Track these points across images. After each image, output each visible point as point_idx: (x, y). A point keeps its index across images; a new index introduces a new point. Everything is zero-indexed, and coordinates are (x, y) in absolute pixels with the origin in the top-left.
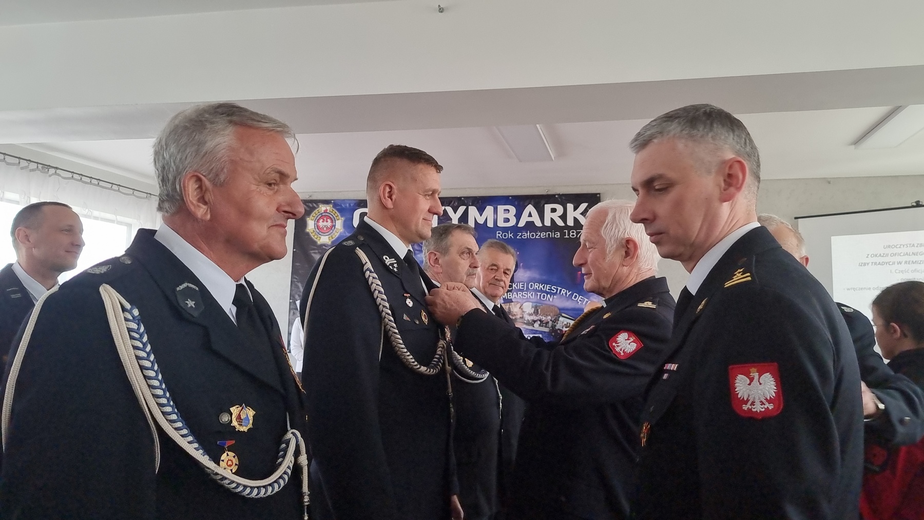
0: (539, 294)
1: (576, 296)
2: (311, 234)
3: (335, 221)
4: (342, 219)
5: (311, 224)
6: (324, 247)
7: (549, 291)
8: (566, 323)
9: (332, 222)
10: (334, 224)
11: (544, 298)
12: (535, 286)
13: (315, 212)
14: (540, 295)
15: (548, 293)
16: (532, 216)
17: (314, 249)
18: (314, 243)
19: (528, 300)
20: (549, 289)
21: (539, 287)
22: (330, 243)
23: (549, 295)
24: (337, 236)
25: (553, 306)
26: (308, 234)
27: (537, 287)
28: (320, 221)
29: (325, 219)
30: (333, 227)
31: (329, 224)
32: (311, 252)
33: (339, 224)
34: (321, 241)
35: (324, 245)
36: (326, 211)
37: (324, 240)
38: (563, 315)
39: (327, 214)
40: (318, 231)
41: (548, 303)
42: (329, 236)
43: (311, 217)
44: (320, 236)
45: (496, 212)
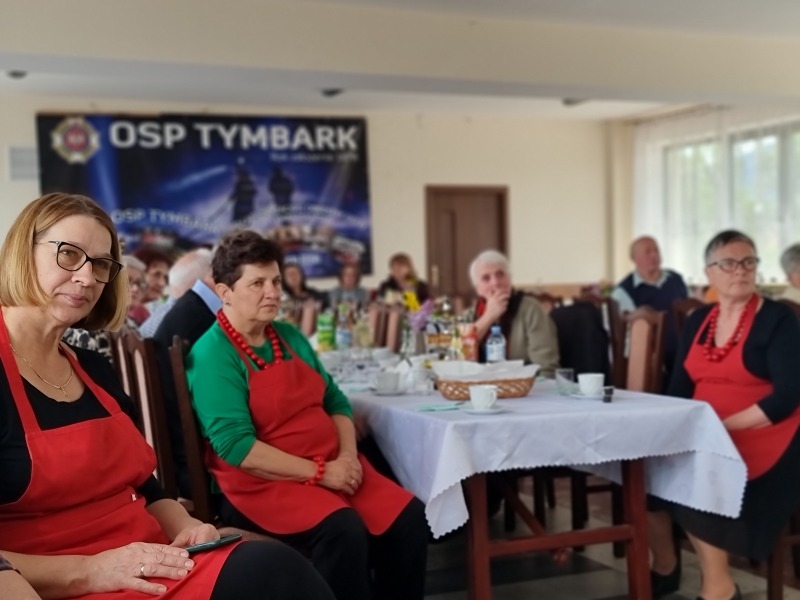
3: (89, 136)
4: (97, 133)
5: (57, 140)
9: (85, 137)
10: (88, 139)
13: (61, 126)
16: (304, 139)
28: (70, 136)
29: (76, 134)
30: (88, 144)
33: (95, 141)
36: (76, 126)
37: (77, 157)
39: (78, 128)
40: (68, 148)
42: (82, 154)
43: (57, 131)
45: (269, 133)
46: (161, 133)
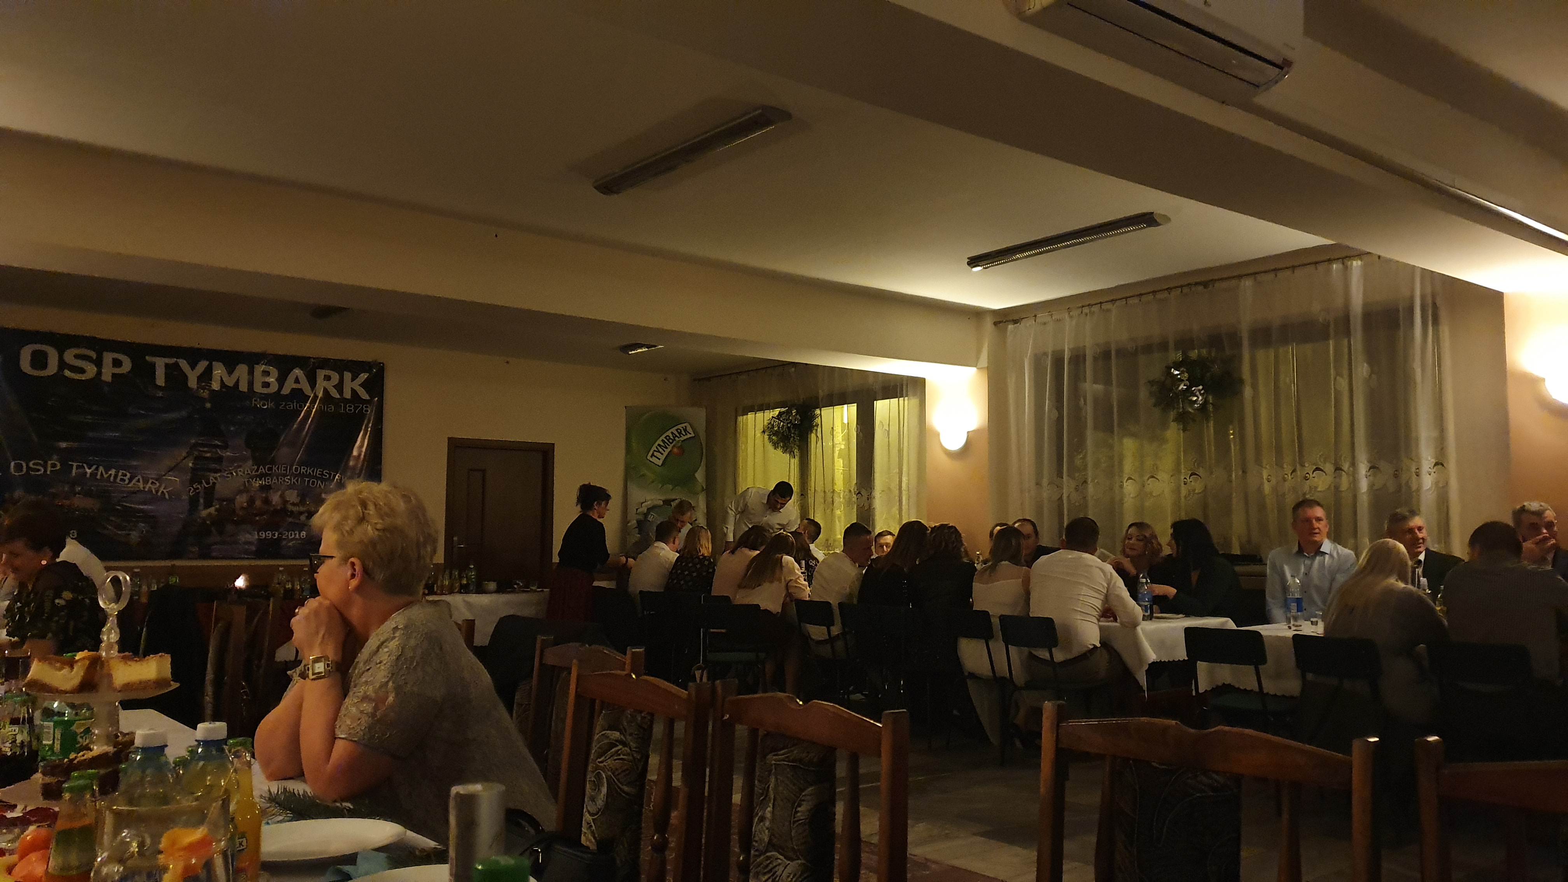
0: (307, 479)
7: (321, 476)
11: (313, 483)
12: (302, 470)
14: (309, 481)
15: (317, 478)
16: (299, 383)
19: (291, 487)
20: (319, 474)
21: (306, 471)
23: (319, 482)
27: (304, 471)
41: (320, 491)
45: (251, 372)
46: (99, 363)
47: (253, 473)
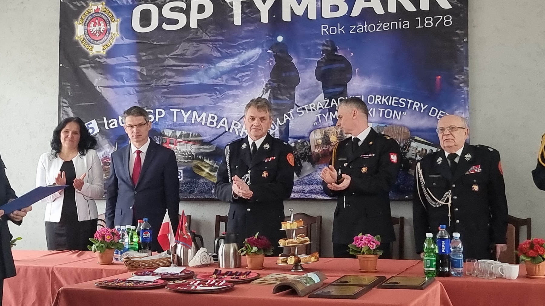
0: (381, 110)
1: (434, 111)
2: (80, 42)
3: (110, 24)
4: (118, 20)
5: (80, 30)
6: (97, 59)
7: (397, 105)
8: (421, 150)
9: (106, 24)
10: (108, 27)
12: (377, 99)
13: (83, 13)
14: (384, 112)
15: (393, 109)
17: (85, 63)
18: (85, 54)
20: (395, 103)
21: (381, 101)
22: (104, 53)
23: (395, 112)
24: (113, 44)
25: (401, 126)
26: (77, 43)
28: (91, 25)
29: (97, 21)
30: (108, 32)
31: (102, 27)
32: (82, 66)
33: (115, 27)
34: (93, 51)
35: (98, 57)
36: (97, 11)
37: (97, 49)
38: (416, 138)
39: (99, 15)
40: (89, 39)
41: (395, 122)
42: (103, 44)
43: (79, 19)
44: (92, 45)
46: (187, 12)
47: (325, 107)
